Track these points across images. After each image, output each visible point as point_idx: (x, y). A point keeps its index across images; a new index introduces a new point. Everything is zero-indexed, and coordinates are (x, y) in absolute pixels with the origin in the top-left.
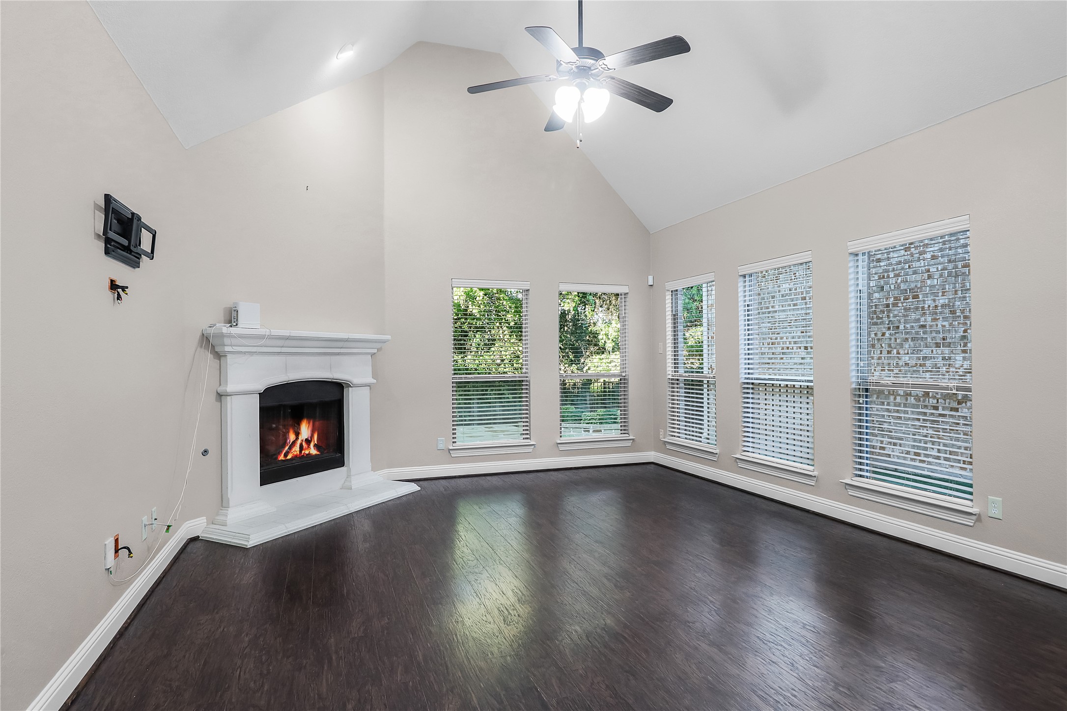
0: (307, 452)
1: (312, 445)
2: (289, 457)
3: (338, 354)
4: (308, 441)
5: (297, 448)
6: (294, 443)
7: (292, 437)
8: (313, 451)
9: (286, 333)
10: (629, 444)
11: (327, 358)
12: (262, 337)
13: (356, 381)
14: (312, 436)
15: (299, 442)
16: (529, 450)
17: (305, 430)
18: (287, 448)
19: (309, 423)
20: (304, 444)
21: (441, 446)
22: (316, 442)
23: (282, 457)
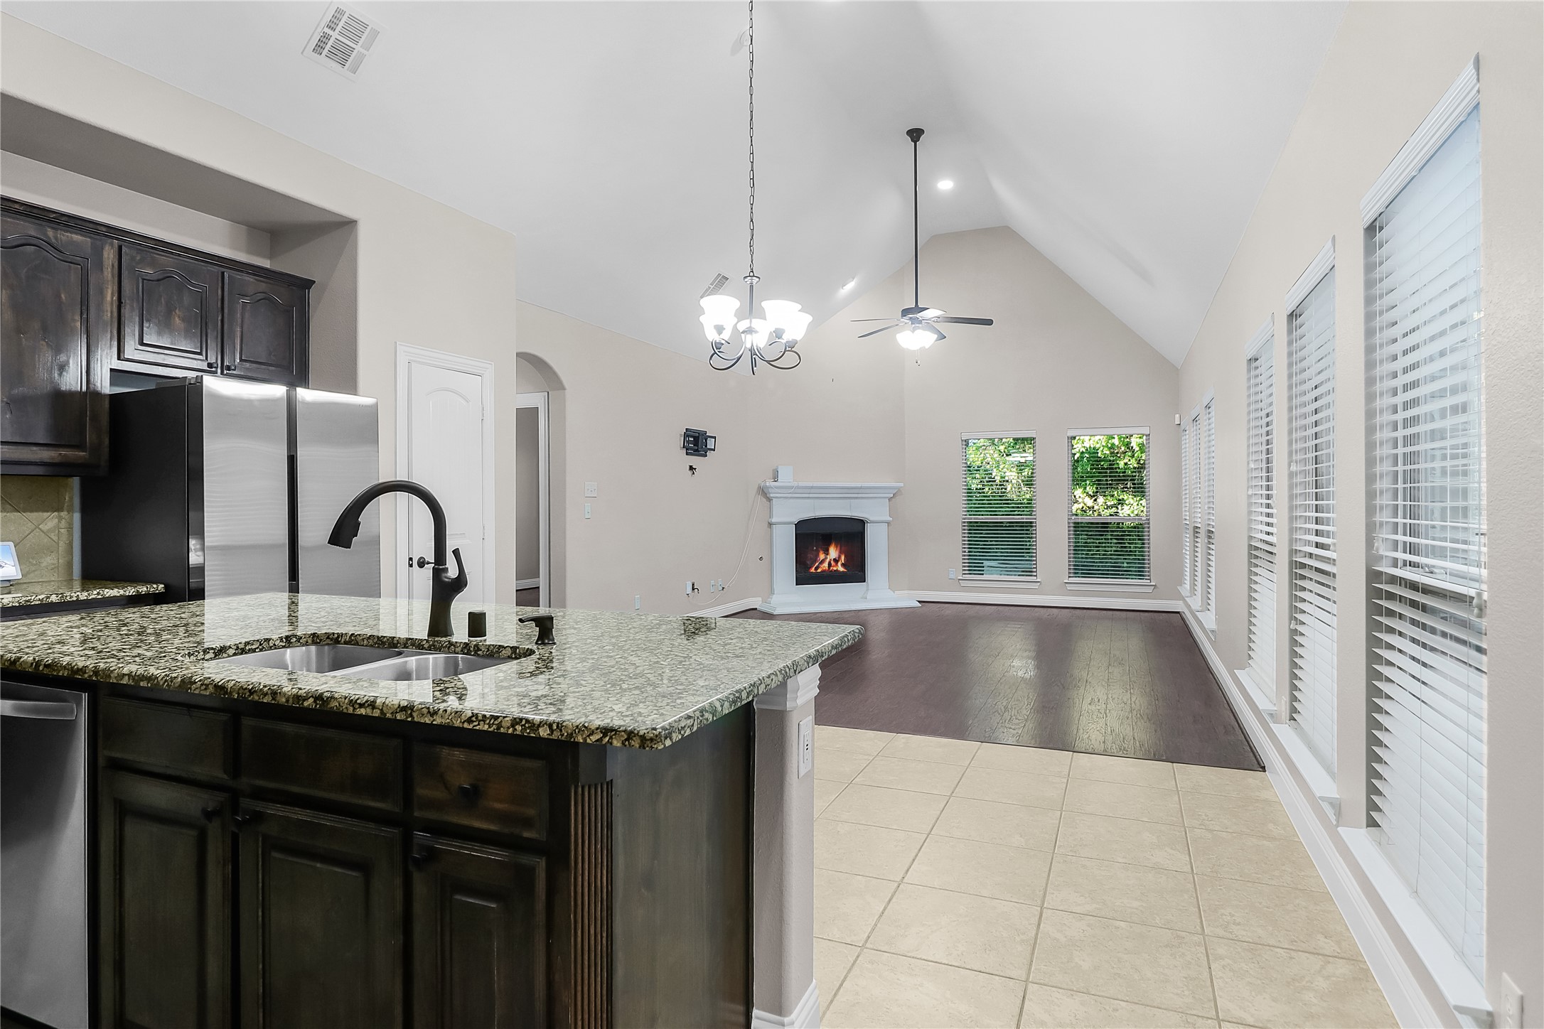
0: (835, 569)
1: (839, 564)
2: (819, 570)
3: (857, 498)
4: (836, 561)
5: (826, 565)
6: (823, 562)
7: (822, 556)
8: (841, 569)
9: (810, 484)
10: (1150, 590)
11: (848, 501)
12: (792, 487)
13: (872, 518)
14: (840, 557)
15: (828, 560)
16: (1036, 586)
17: (833, 553)
18: (817, 564)
19: (837, 547)
20: (832, 562)
21: (952, 576)
22: (843, 562)
23: (813, 570)
